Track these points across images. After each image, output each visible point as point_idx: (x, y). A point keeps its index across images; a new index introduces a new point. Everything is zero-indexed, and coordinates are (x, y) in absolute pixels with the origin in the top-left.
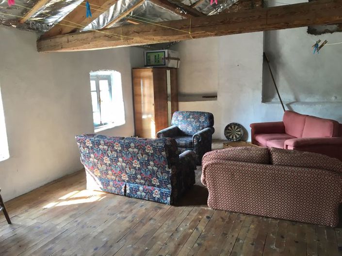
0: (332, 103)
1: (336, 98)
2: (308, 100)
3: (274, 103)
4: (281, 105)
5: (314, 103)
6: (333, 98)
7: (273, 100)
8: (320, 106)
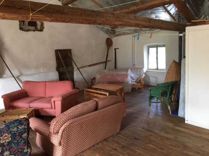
0: (42, 73)
1: (43, 70)
2: (28, 73)
3: (6, 78)
4: (14, 78)
5: (34, 74)
6: (42, 70)
7: (5, 76)
8: (37, 75)
